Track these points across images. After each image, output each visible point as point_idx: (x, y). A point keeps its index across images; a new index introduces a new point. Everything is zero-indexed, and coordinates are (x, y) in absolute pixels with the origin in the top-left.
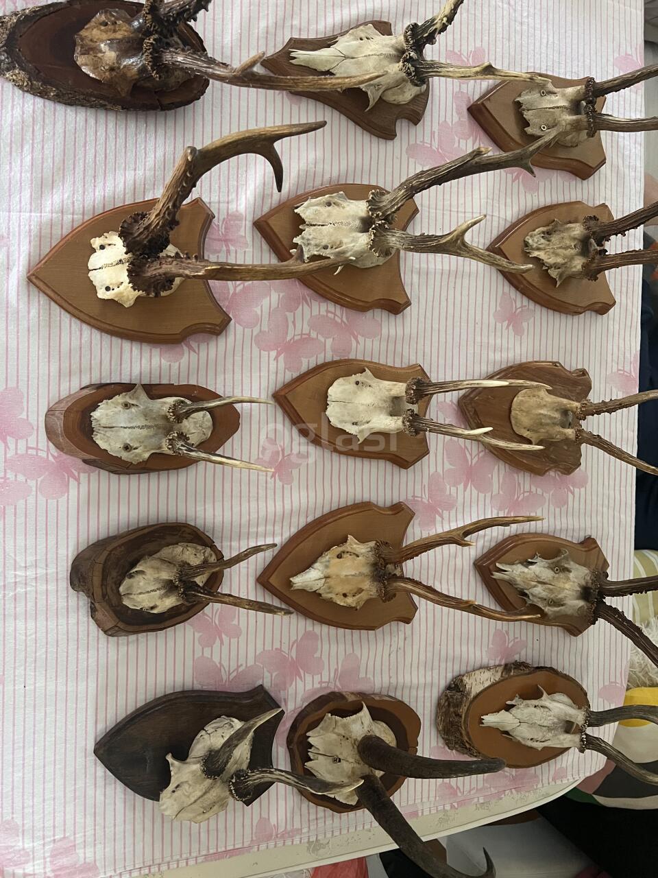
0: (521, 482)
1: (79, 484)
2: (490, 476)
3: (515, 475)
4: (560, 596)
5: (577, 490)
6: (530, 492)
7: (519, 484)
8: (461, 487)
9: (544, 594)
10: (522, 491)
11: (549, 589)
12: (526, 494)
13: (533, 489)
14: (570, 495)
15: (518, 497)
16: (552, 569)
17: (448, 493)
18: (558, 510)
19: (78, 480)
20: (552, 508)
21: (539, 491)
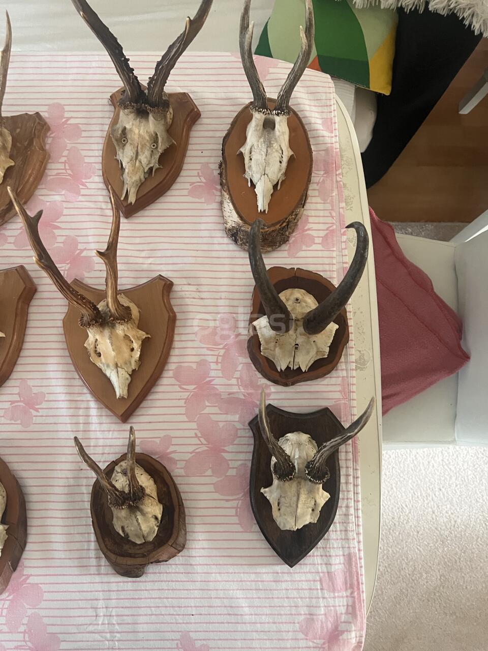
0: (55, 172)
1: (31, 575)
2: (48, 204)
3: (49, 178)
4: (147, 138)
5: (67, 115)
6: (65, 163)
7: (58, 174)
8: (57, 232)
9: (147, 153)
10: (64, 171)
11: (142, 149)
12: (67, 167)
13: (63, 159)
14: (72, 121)
15: (70, 175)
16: (125, 145)
17: (62, 245)
18: (84, 134)
19: (29, 576)
20: (82, 140)
21: (65, 153)
